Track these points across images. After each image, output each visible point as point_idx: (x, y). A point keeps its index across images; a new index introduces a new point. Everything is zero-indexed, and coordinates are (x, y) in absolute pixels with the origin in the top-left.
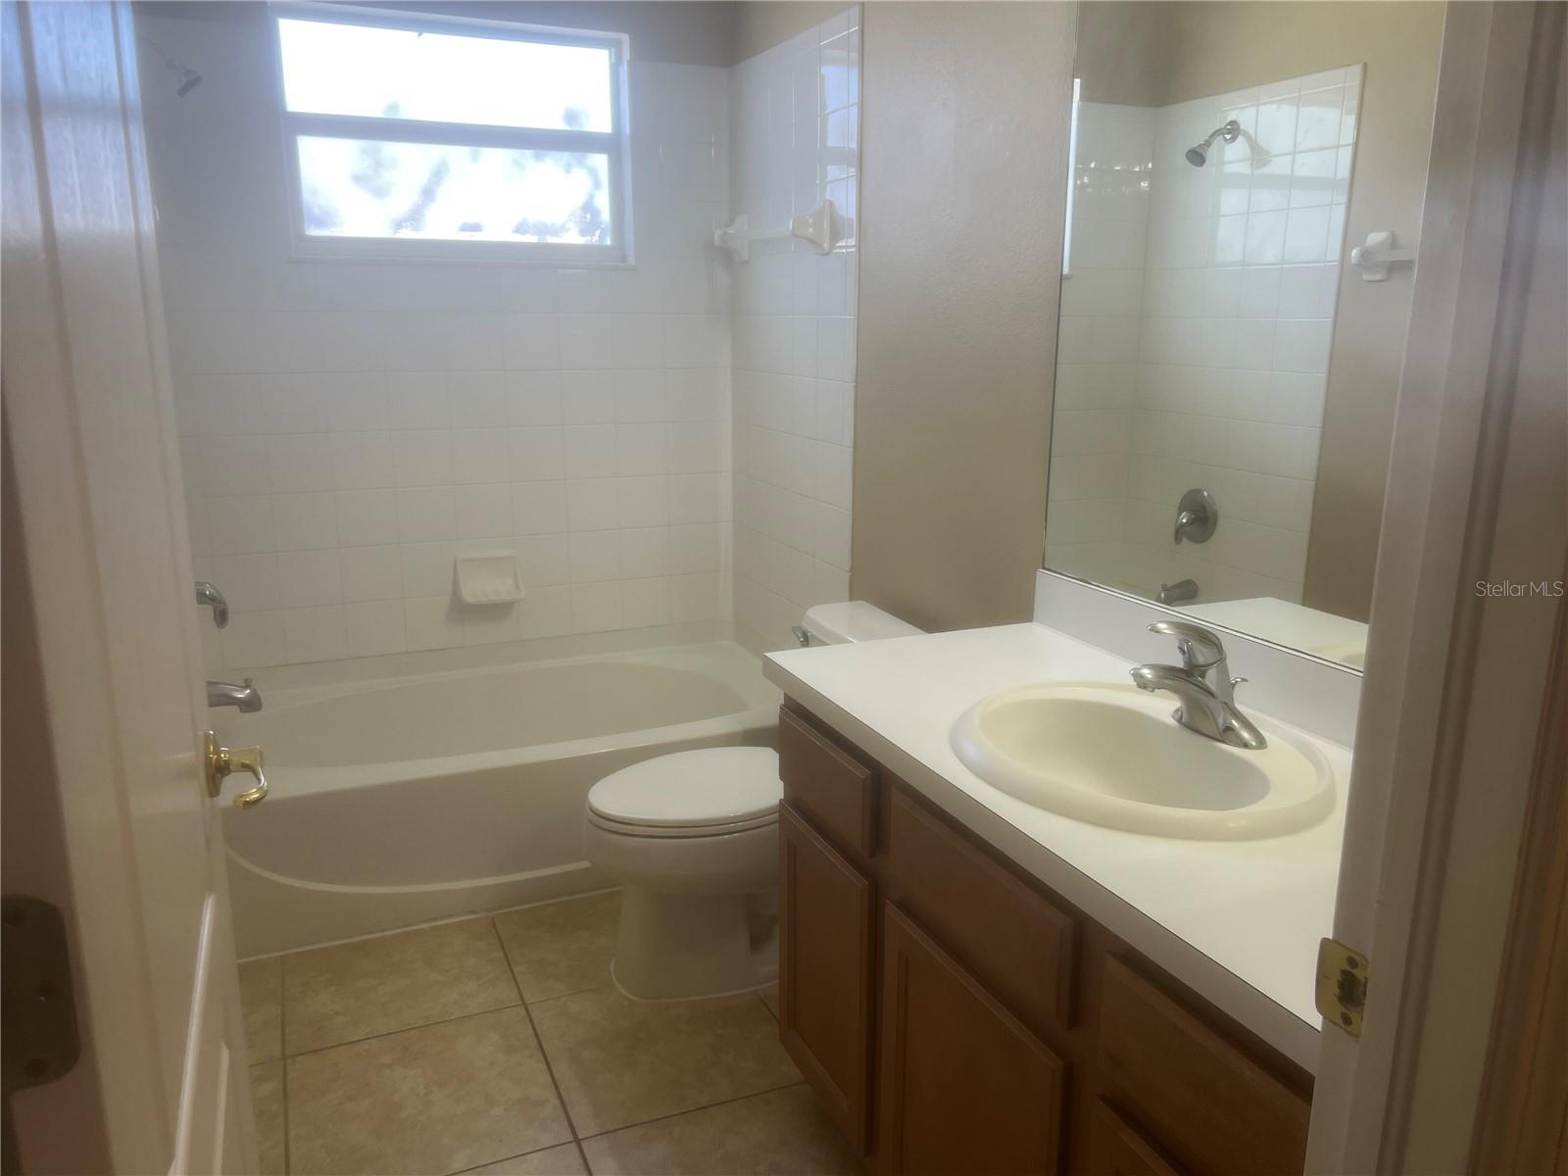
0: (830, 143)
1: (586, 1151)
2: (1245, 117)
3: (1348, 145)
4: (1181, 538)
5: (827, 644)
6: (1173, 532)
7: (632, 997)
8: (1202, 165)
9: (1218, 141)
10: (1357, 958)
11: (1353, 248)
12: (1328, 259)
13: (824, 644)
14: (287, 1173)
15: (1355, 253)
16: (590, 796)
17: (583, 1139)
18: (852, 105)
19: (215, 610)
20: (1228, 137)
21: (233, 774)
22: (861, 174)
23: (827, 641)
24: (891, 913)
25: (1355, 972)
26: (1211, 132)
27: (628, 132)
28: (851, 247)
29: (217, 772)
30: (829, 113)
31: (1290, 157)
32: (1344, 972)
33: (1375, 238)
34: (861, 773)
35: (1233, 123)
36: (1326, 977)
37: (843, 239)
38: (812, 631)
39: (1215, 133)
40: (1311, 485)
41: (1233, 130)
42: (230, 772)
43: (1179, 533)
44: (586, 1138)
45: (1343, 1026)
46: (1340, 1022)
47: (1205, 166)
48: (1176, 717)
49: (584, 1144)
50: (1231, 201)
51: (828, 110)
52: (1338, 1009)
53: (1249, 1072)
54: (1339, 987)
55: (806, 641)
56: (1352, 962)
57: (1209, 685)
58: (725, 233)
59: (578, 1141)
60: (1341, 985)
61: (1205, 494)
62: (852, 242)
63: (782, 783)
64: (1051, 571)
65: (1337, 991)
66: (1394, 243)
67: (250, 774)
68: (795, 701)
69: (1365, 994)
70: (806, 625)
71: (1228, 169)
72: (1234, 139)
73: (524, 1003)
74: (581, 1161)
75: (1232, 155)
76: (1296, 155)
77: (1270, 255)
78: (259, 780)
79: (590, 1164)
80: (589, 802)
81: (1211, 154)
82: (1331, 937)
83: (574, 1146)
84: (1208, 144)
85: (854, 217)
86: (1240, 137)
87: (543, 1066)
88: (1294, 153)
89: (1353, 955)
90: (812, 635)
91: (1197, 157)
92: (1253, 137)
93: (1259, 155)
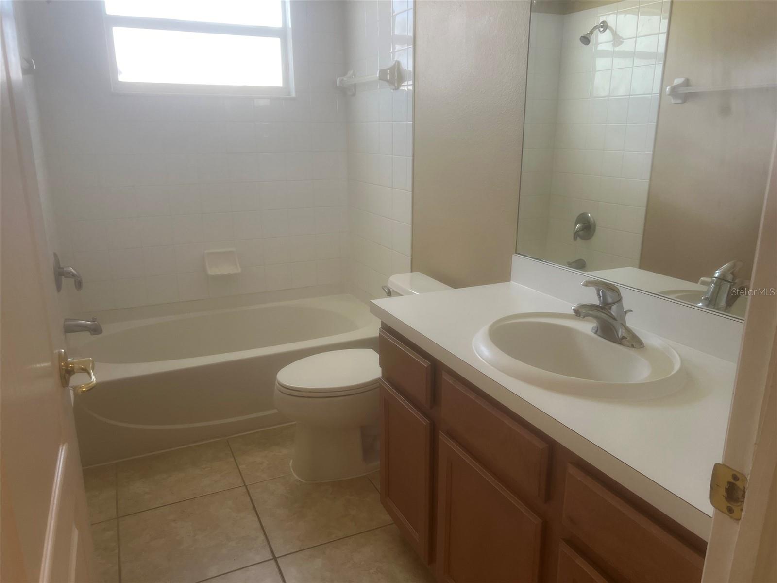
0: (397, 33)
1: (279, 564)
2: (611, 19)
3: (664, 33)
4: (577, 238)
5: (402, 295)
6: (573, 235)
7: (301, 480)
8: (588, 44)
9: (596, 31)
10: (738, 475)
11: (667, 87)
12: (653, 93)
13: (400, 295)
14: (120, 581)
15: (668, 88)
16: (278, 375)
17: (278, 557)
18: (410, 9)
19: (75, 281)
20: (601, 29)
21: (76, 374)
22: (415, 46)
23: (402, 294)
24: (443, 438)
25: (737, 483)
26: (593, 27)
27: (290, 26)
28: (410, 85)
29: (66, 373)
30: (396, 15)
31: (635, 39)
32: (729, 483)
33: (678, 81)
34: (425, 364)
35: (603, 22)
36: (718, 486)
37: (406, 81)
38: (393, 288)
39: (594, 28)
40: (643, 209)
41: (604, 26)
42: (74, 373)
43: (576, 235)
44: (280, 557)
45: (728, 513)
46: (726, 511)
47: (590, 44)
48: (594, 331)
49: (279, 560)
50: (601, 63)
51: (395, 13)
52: (725, 504)
53: (655, 531)
54: (726, 492)
55: (389, 294)
56: (735, 477)
57: (613, 314)
58: (343, 80)
59: (275, 559)
60: (727, 490)
61: (589, 215)
62: (411, 82)
63: (381, 369)
64: (520, 255)
65: (725, 494)
66: (687, 83)
67: (86, 374)
68: (387, 325)
69: (743, 496)
70: (389, 285)
71: (601, 47)
72: (604, 31)
73: (245, 485)
74: (277, 570)
75: (603, 40)
76: (637, 39)
77: (622, 91)
78: (91, 377)
79: (283, 571)
80: (277, 380)
81: (592, 39)
82: (720, 462)
83: (273, 562)
84: (591, 33)
85: (412, 70)
86: (608, 30)
87: (256, 519)
88: (636, 38)
89: (735, 473)
90: (393, 290)
91: (586, 40)
92: (615, 30)
93: (617, 40)
